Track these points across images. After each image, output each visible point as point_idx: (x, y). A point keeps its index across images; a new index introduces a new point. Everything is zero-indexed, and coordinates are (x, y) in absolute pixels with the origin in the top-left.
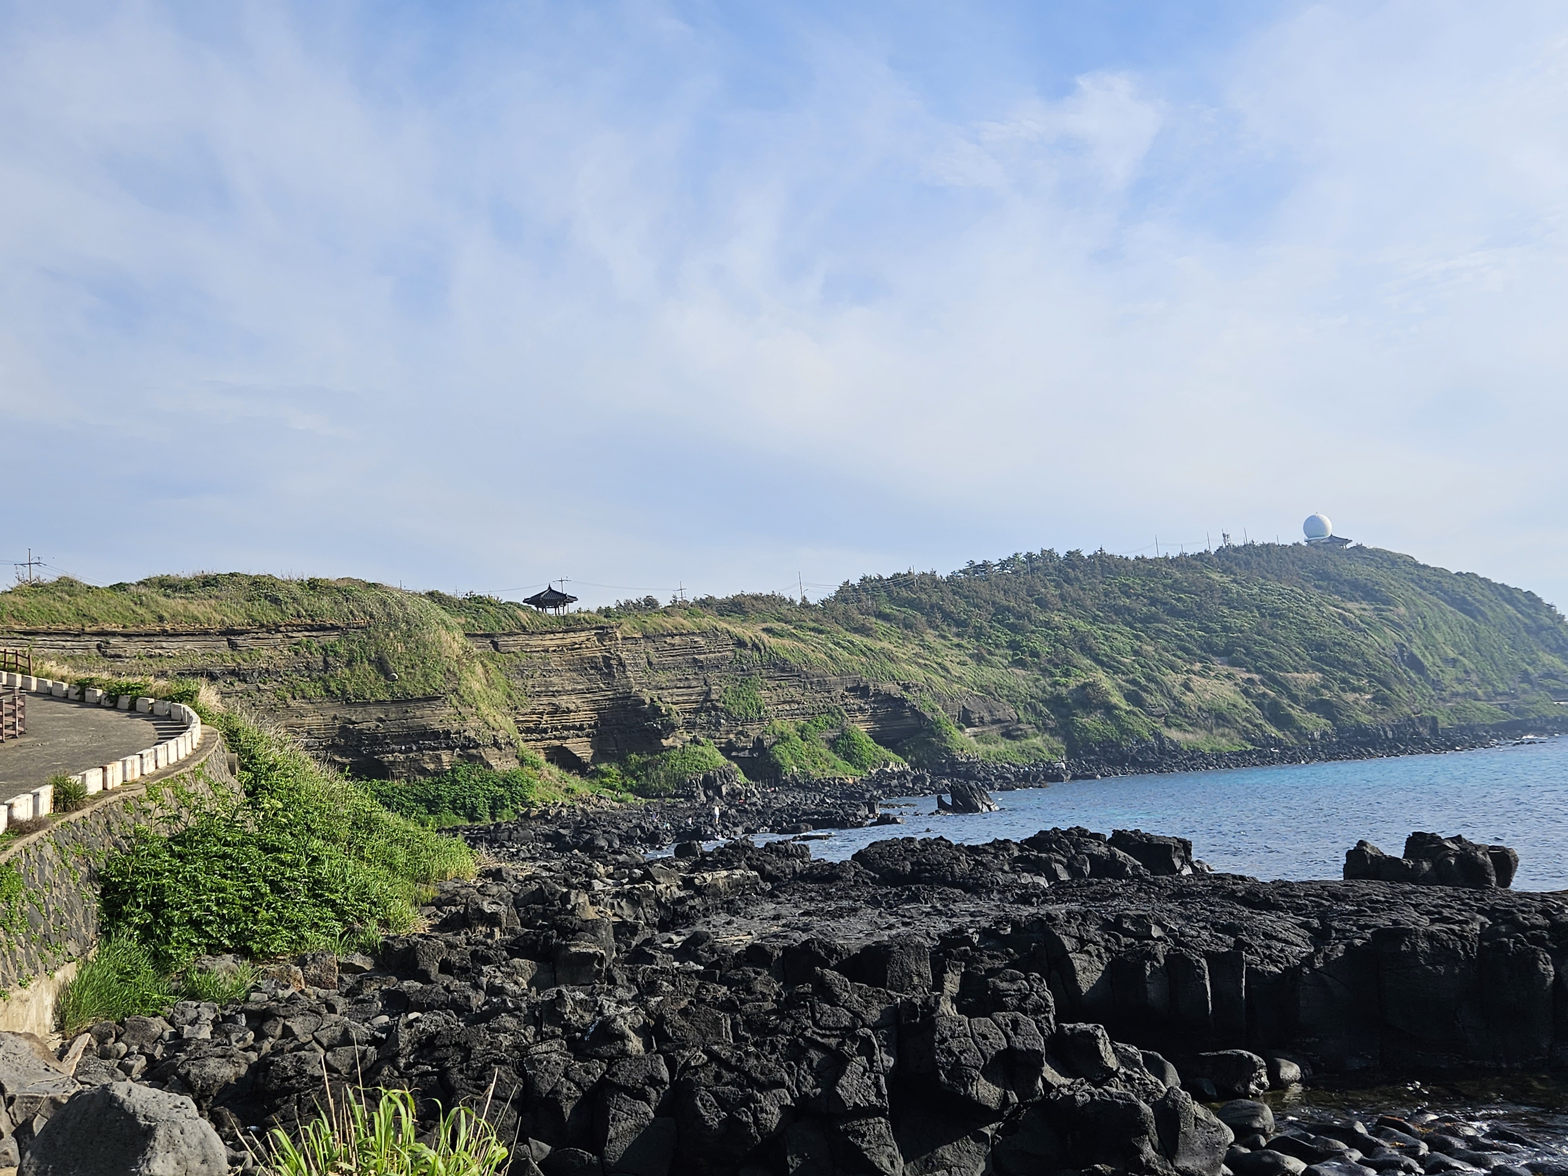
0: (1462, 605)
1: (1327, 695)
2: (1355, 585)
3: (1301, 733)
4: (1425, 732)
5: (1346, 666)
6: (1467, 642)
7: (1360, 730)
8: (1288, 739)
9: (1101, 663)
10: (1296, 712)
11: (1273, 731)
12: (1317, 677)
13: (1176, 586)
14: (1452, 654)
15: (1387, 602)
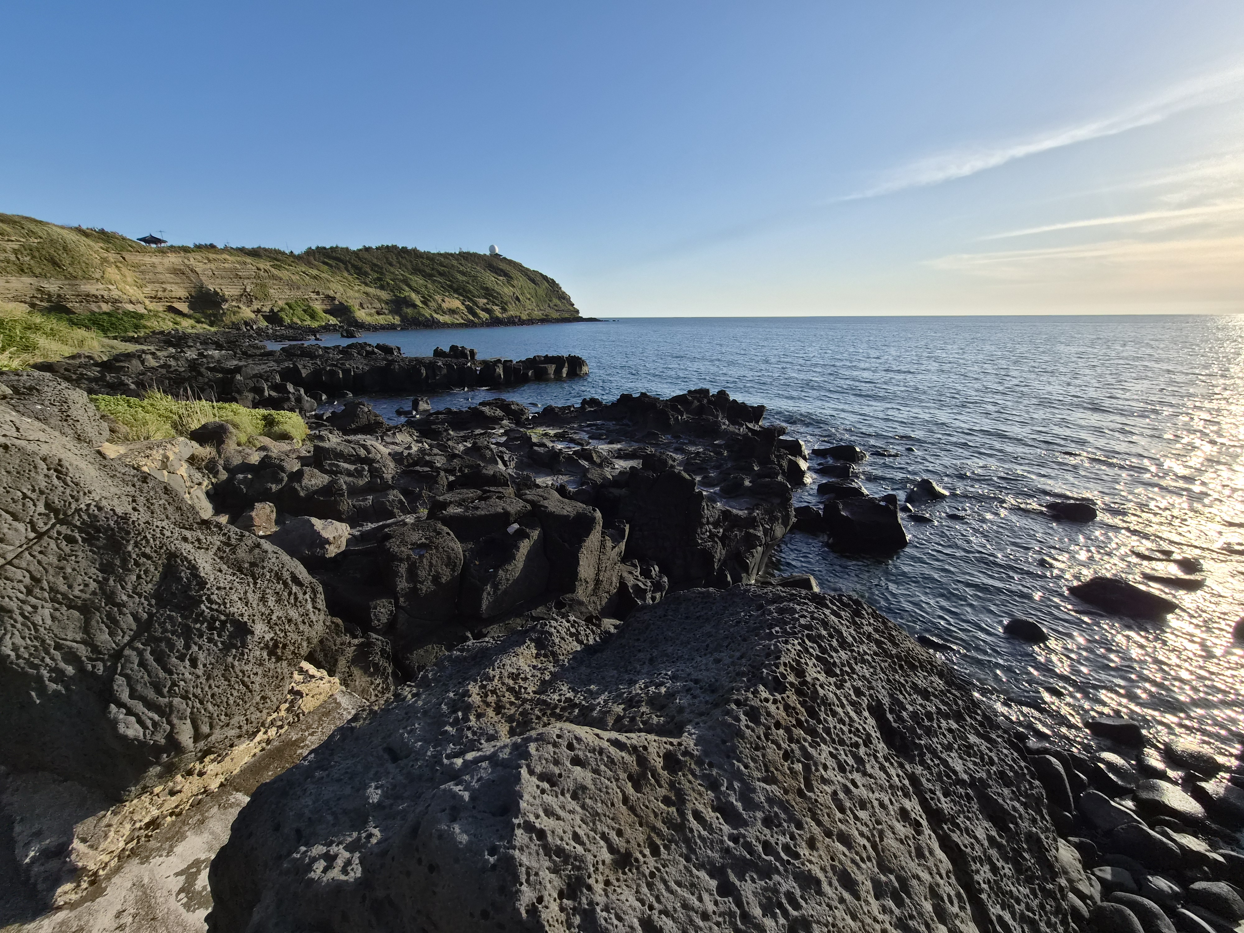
0: (533, 281)
1: (488, 306)
2: (502, 270)
3: (479, 318)
4: (517, 320)
5: (494, 297)
6: (533, 293)
7: (497, 318)
8: (476, 320)
9: (414, 290)
10: (478, 311)
11: (471, 317)
12: (485, 301)
13: (441, 265)
14: (529, 296)
15: (512, 278)
